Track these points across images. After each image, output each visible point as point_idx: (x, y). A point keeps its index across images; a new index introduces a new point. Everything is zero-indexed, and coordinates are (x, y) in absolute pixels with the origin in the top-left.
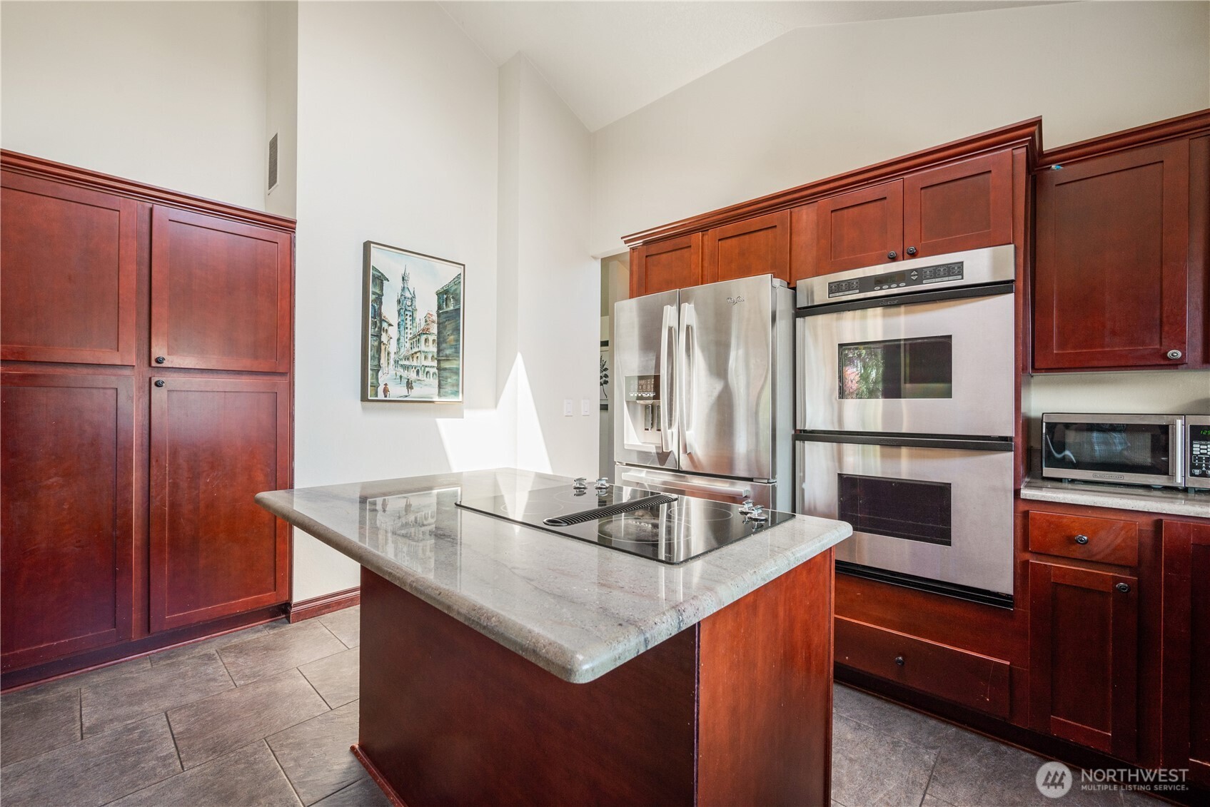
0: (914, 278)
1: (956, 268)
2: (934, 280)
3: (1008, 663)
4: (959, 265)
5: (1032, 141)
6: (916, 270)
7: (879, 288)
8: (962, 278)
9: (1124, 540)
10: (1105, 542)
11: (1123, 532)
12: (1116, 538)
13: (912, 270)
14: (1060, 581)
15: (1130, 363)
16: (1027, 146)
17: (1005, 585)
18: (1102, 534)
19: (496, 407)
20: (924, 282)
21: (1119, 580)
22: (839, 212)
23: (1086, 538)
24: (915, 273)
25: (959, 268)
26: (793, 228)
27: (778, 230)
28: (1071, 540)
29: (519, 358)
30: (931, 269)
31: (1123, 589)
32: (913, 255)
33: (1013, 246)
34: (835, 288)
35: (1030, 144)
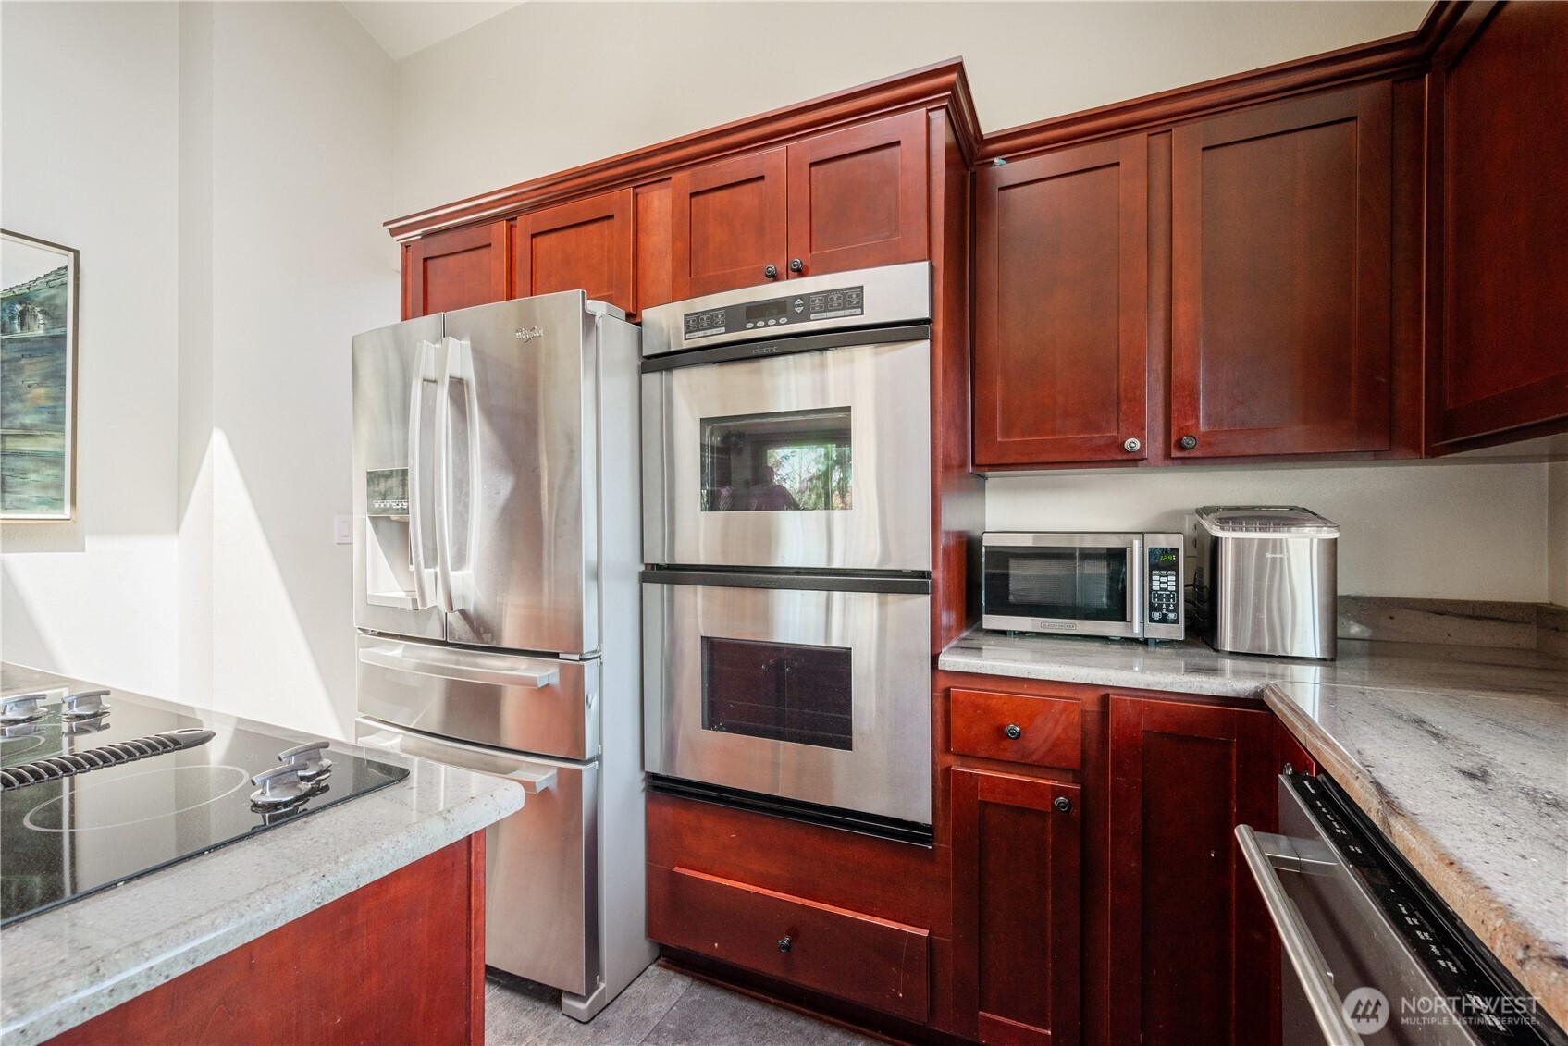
0: (799, 310)
1: (854, 296)
2: (825, 315)
3: (925, 933)
4: (858, 291)
5: (954, 99)
6: (801, 297)
7: (752, 325)
8: (862, 314)
9: (1065, 731)
10: (1045, 733)
11: (1063, 717)
12: (1055, 726)
13: (796, 298)
14: (989, 798)
15: (1086, 457)
16: (946, 106)
17: (919, 809)
18: (1039, 721)
19: (178, 529)
20: (812, 316)
21: (1057, 792)
22: (701, 198)
23: (1018, 729)
24: (799, 302)
25: (858, 295)
26: (640, 221)
27: (616, 221)
28: (1000, 733)
29: (218, 440)
30: (821, 296)
31: (1064, 807)
32: (801, 272)
33: (927, 263)
34: (694, 323)
35: (951, 101)
